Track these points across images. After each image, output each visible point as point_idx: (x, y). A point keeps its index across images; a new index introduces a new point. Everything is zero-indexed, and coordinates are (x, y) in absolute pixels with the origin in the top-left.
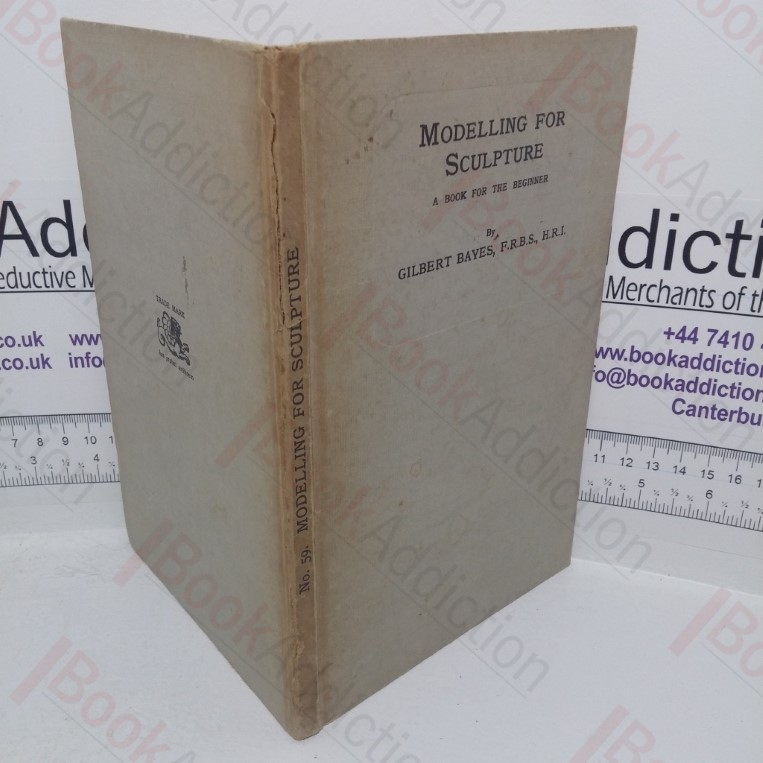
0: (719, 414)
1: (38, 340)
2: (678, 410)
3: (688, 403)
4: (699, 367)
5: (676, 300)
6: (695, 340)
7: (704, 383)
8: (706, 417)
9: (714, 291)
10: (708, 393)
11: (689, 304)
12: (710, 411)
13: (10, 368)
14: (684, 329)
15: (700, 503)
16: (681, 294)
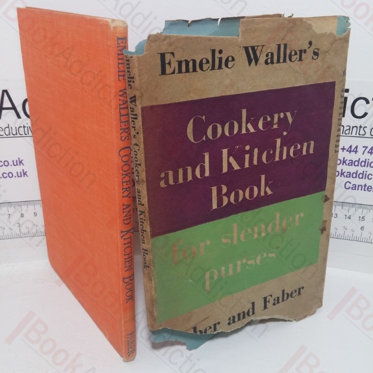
0: (368, 188)
1: (21, 162)
2: (347, 187)
3: (352, 184)
4: (358, 165)
5: (347, 132)
6: (356, 152)
7: (361, 173)
8: (361, 190)
9: (366, 127)
10: (362, 178)
11: (354, 134)
12: (363, 187)
13: (6, 177)
14: (351, 147)
15: (358, 233)
16: (349, 129)
